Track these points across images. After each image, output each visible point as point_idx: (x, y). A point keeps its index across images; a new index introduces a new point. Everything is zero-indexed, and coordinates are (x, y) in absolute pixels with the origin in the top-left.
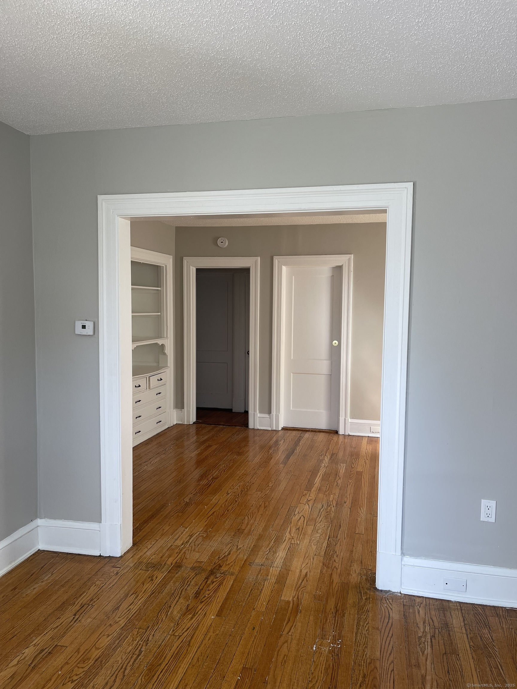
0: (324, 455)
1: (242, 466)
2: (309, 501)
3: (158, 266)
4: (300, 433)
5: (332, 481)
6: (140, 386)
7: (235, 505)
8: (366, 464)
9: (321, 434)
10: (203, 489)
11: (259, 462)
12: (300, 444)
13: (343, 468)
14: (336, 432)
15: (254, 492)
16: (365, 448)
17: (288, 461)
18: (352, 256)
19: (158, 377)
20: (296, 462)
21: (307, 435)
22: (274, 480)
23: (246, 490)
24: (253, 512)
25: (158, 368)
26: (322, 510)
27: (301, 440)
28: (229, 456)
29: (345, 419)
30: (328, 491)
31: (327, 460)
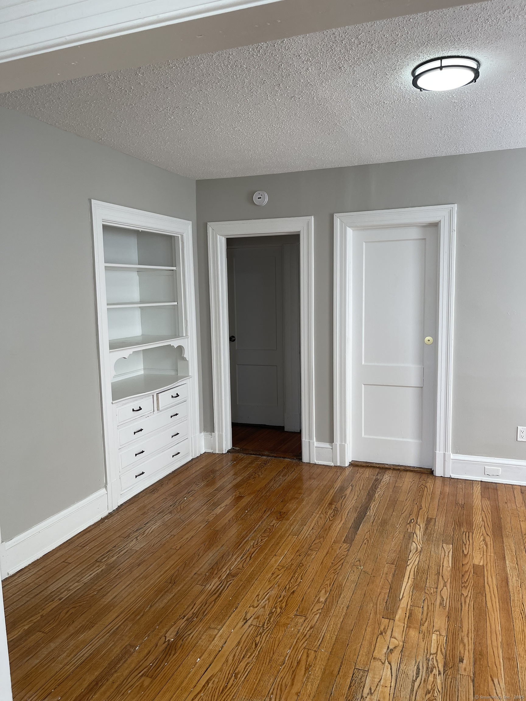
0: (415, 521)
1: (280, 544)
2: (392, 650)
3: (171, 236)
4: (377, 473)
5: (432, 591)
6: (140, 409)
7: (252, 657)
8: (487, 546)
9: (409, 474)
10: (206, 603)
11: (309, 537)
12: (377, 495)
13: (448, 557)
14: (431, 472)
15: (293, 618)
16: (480, 506)
17: (356, 536)
18: (455, 207)
19: (173, 392)
20: (369, 539)
21: (387, 477)
22: (330, 585)
23: (279, 610)
24: (281, 685)
25: (176, 378)
26: (417, 684)
27: (377, 487)
28: (265, 520)
29: (444, 454)
30: (427, 622)
31: (419, 533)
